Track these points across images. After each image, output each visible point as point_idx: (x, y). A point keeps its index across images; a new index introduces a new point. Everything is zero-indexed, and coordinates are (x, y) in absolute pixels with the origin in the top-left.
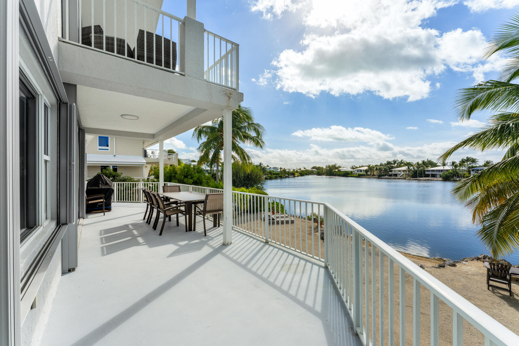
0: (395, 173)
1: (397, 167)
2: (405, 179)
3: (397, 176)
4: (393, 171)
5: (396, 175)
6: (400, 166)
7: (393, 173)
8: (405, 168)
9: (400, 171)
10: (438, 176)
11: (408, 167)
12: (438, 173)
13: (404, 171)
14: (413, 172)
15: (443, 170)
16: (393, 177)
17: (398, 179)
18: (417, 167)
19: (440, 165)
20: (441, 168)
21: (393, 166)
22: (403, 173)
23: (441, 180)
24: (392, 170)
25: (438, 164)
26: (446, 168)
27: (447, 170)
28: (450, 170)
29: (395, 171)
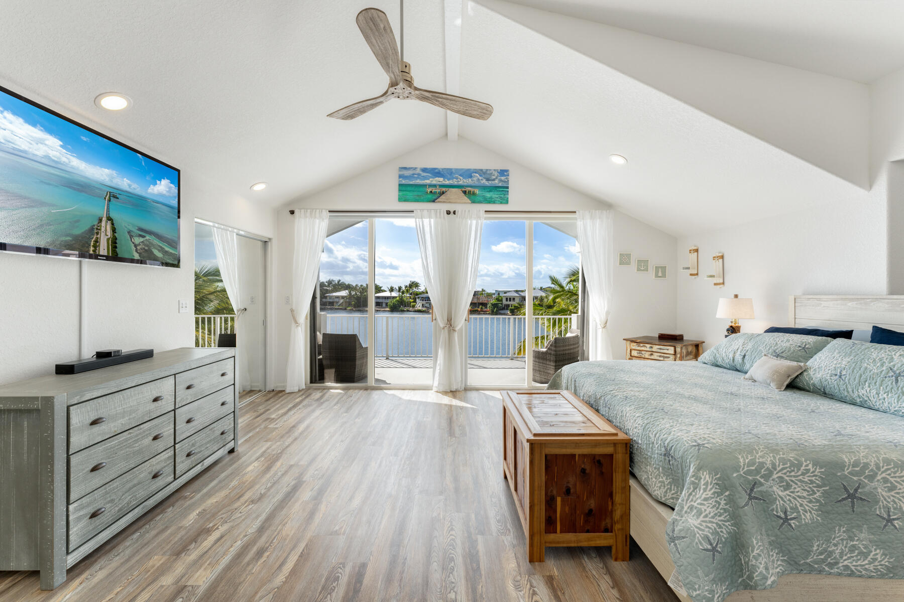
0: (331, 301)
1: (333, 291)
2: (345, 309)
3: (333, 305)
4: (328, 298)
5: (332, 303)
6: (339, 290)
7: (328, 300)
8: (344, 293)
9: (337, 297)
10: (384, 305)
11: (350, 292)
12: (384, 301)
13: (343, 297)
14: (357, 299)
15: (390, 297)
16: (329, 307)
17: (336, 309)
18: (360, 292)
19: (386, 289)
20: (387, 294)
21: (328, 290)
22: (342, 301)
23: (388, 311)
24: (327, 296)
25: (382, 289)
26: (394, 294)
27: (394, 297)
28: (396, 297)
29: (331, 297)
